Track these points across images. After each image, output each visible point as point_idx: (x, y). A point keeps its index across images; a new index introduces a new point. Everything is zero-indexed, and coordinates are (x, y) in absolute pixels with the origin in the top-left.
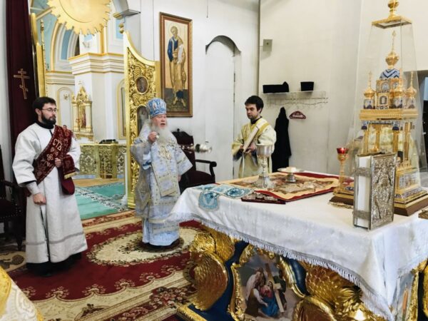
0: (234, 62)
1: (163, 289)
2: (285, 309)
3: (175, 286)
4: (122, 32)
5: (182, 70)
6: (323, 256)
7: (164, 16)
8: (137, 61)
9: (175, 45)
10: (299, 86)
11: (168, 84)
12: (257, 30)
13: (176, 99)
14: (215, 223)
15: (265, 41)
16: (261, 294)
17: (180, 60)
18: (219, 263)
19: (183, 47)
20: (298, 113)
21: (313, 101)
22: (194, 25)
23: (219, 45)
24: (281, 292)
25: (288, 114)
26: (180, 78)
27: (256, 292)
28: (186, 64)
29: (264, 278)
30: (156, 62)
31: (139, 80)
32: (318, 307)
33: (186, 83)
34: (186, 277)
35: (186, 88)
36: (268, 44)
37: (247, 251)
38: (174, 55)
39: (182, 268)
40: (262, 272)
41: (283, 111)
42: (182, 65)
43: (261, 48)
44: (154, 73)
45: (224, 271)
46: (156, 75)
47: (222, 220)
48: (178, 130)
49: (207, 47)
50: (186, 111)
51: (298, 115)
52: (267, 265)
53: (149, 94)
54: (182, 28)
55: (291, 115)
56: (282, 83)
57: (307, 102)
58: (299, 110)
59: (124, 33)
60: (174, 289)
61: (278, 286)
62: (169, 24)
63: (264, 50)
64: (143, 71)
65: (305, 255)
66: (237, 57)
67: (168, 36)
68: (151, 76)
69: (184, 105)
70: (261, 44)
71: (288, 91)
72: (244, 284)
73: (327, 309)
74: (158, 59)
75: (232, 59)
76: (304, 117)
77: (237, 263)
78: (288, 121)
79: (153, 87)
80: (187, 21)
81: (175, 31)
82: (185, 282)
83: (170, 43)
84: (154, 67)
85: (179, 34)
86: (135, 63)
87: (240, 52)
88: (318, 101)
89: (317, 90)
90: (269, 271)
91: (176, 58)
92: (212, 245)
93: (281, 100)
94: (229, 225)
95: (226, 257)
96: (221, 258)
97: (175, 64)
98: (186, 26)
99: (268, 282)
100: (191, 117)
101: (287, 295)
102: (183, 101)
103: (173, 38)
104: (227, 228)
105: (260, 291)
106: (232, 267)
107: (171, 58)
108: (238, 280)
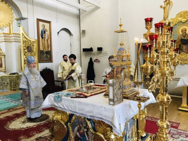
0: (70, 39)
1: (40, 138)
2: (89, 138)
3: (46, 135)
4: (19, 26)
5: (48, 42)
6: (100, 116)
7: (39, 20)
8: (27, 39)
9: (44, 32)
10: (97, 49)
11: (41, 49)
12: (79, 26)
13: (45, 55)
14: (61, 108)
15: (82, 30)
16: (80, 134)
17: (46, 38)
18: (63, 123)
19: (47, 33)
20: (97, 60)
21: (102, 55)
22: (52, 24)
23: (63, 32)
24: (87, 132)
25: (93, 60)
26: (46, 46)
27: (78, 134)
28: (49, 40)
29: (81, 128)
30: (36, 40)
31: (28, 48)
32: (99, 136)
33: (50, 48)
34: (50, 132)
35: (50, 50)
36: (84, 32)
37: (74, 118)
38: (44, 36)
39: (49, 128)
40: (79, 125)
41: (91, 59)
42: (47, 40)
43: (81, 33)
44: (35, 44)
45: (65, 127)
46: (36, 45)
47: (63, 106)
48: (46, 68)
49: (58, 33)
50: (50, 60)
51: (97, 61)
52: (81, 122)
53: (33, 53)
54: (47, 25)
55: (94, 61)
56: (90, 48)
57: (100, 55)
58: (97, 59)
59: (20, 27)
60: (45, 137)
61: (86, 130)
62: (41, 23)
63: (82, 34)
64: (30, 43)
65: (94, 117)
66: (71, 37)
67: (41, 29)
68: (33, 46)
69: (49, 57)
70: (81, 32)
71: (92, 51)
72: (73, 131)
73: (102, 136)
74: (36, 38)
75: (69, 37)
76: (99, 61)
77: (70, 123)
78: (93, 63)
79: (35, 50)
80: (49, 22)
81: (44, 26)
82: (50, 134)
83: (42, 31)
84: (35, 42)
85: (45, 28)
86: (26, 40)
87: (72, 35)
88: (104, 55)
89: (104, 51)
90: (82, 124)
91: (45, 38)
92: (60, 116)
93: (90, 54)
94: (66, 108)
95: (66, 121)
96: (64, 121)
97: (44, 40)
98: (49, 24)
99: (82, 129)
100: (52, 62)
101: (89, 133)
102: (48, 56)
103: (43, 29)
104: (65, 109)
105: (79, 133)
106: (68, 125)
107: (42, 38)
108: (71, 129)
